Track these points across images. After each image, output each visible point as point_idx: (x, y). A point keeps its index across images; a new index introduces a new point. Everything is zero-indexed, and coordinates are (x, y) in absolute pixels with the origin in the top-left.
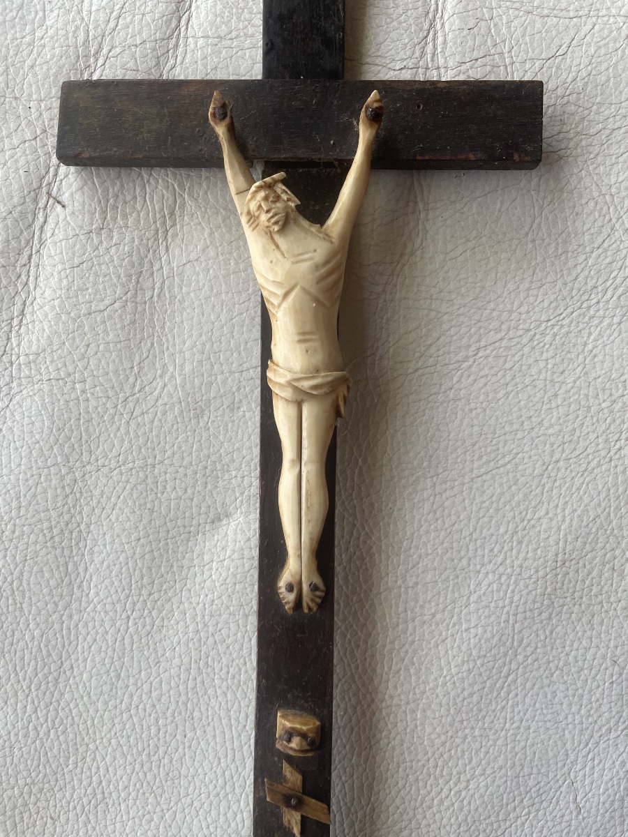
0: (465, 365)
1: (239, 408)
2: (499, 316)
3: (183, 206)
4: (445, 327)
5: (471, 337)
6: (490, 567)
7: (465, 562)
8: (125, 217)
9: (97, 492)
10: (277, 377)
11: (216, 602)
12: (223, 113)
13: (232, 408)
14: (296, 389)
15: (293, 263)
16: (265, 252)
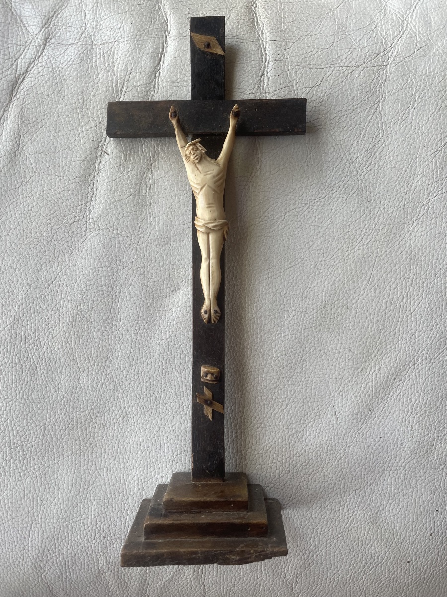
0: (280, 220)
1: (183, 241)
2: (294, 198)
3: (159, 153)
4: (271, 203)
5: (282, 207)
6: (293, 309)
7: (282, 306)
8: (134, 158)
9: (123, 278)
10: (199, 223)
11: (175, 326)
12: (175, 115)
13: (180, 240)
14: (207, 228)
15: (204, 175)
16: (193, 171)
